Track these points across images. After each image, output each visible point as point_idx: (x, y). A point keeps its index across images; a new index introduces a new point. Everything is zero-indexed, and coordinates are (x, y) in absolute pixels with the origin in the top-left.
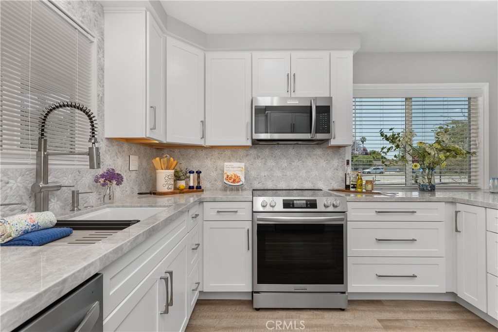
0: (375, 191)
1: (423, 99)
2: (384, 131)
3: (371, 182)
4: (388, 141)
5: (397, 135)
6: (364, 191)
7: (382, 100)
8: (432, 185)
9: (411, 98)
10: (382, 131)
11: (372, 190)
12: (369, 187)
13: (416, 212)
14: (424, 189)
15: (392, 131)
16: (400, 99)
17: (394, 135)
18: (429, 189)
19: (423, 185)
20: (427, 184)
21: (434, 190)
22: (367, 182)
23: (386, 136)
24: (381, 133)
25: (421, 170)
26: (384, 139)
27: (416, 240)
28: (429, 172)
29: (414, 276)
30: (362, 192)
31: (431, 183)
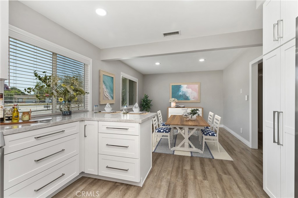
0: (32, 121)
1: (64, 57)
2: (38, 73)
3: (28, 113)
4: (41, 80)
5: (48, 77)
6: (20, 121)
7: (35, 48)
8: (70, 111)
9: (56, 54)
10: (36, 72)
11: (29, 119)
12: (26, 118)
13: (64, 131)
14: (65, 114)
15: (44, 74)
16: (49, 53)
17: (46, 77)
18: (69, 114)
19: (65, 112)
20: (67, 111)
21: (71, 114)
22: (24, 113)
23: (39, 77)
24: (35, 74)
25: (64, 102)
26: (38, 79)
27: (64, 150)
28: (68, 103)
29: (63, 175)
30: (18, 123)
31: (69, 110)
